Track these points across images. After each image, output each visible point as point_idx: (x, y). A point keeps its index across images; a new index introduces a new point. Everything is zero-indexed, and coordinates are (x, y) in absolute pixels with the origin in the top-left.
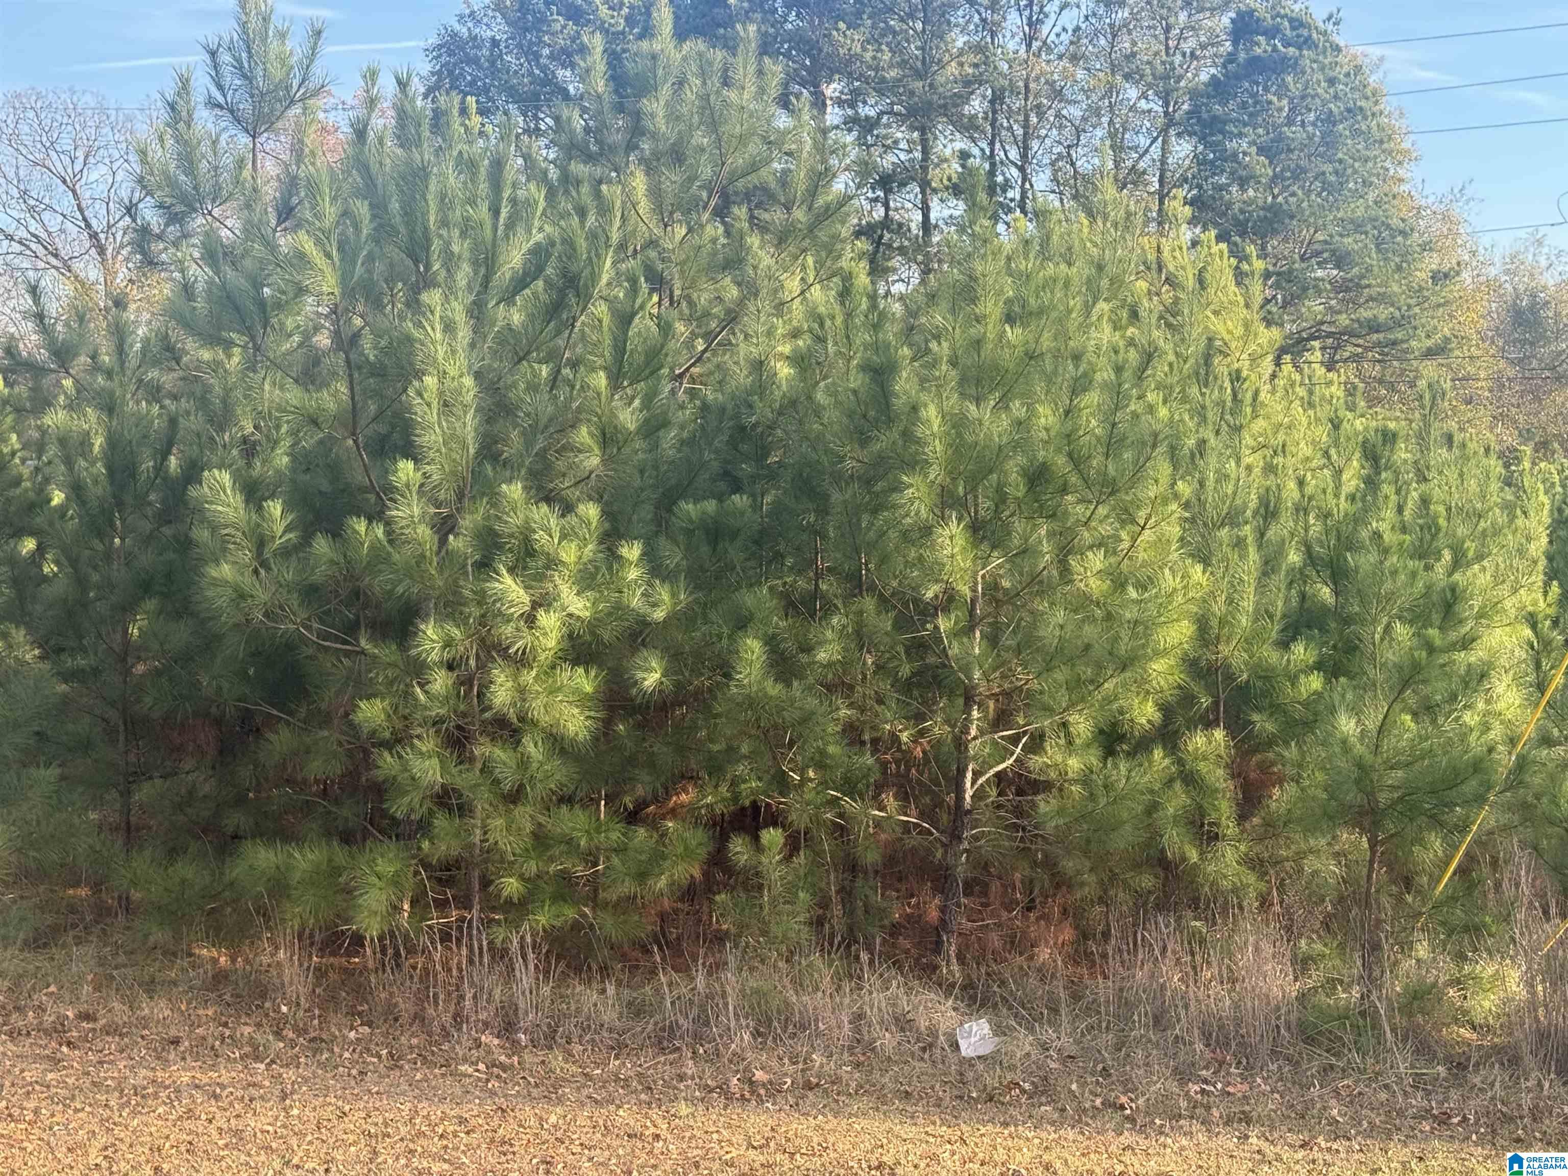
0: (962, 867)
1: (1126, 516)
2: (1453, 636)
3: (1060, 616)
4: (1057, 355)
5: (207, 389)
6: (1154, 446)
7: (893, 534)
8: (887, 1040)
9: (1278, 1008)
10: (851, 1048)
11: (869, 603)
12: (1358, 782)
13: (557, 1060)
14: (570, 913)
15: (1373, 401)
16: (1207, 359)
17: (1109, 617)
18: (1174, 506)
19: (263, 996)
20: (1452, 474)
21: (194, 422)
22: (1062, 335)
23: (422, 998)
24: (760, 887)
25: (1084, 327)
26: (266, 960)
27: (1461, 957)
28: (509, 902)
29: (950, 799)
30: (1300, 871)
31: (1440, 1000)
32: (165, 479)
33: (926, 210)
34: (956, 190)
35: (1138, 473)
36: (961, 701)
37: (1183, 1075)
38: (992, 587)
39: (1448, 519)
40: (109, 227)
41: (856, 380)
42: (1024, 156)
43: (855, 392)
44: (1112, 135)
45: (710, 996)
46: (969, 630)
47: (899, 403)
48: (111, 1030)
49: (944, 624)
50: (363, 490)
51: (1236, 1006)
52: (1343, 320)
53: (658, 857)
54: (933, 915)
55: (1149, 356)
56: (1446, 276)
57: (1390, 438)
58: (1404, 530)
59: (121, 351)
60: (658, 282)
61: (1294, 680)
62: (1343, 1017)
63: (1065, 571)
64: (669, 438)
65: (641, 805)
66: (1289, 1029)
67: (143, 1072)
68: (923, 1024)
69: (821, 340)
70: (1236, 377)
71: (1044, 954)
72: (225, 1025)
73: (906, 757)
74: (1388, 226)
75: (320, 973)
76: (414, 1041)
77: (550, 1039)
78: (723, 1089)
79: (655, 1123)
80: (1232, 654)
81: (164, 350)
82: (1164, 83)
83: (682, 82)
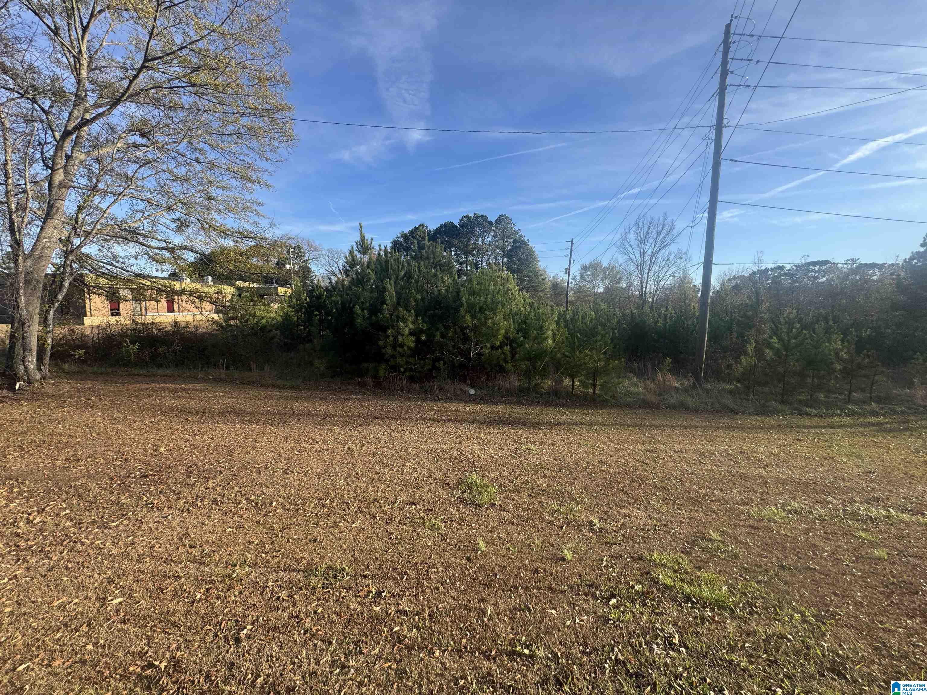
0: (470, 366)
1: (495, 314)
2: (542, 332)
3: (485, 329)
4: (484, 290)
5: (356, 294)
6: (499, 304)
7: (460, 317)
8: (459, 392)
9: (516, 387)
10: (453, 393)
11: (456, 327)
12: (528, 354)
13: (410, 395)
14: (411, 373)
15: (532, 298)
16: (508, 291)
17: (492, 329)
18: (502, 313)
19: (366, 385)
20: (543, 309)
21: (354, 299)
22: (485, 287)
23: (389, 386)
24: (440, 370)
25: (489, 286)
26: (366, 380)
27: (542, 379)
28: (402, 372)
29: (469, 356)
30: (520, 367)
31: (539, 385)
32: (350, 307)
33: (467, 268)
34: (471, 265)
35: (496, 308)
36: (470, 342)
37: (502, 397)
38: (475, 325)
39: (542, 315)
40: (342, 269)
41: (455, 294)
42: (482, 260)
44: (495, 257)
45: (432, 386)
46: (471, 331)
47: (460, 297)
48: (343, 390)
49: (468, 330)
50: (379, 309)
51: (510, 387)
52: (529, 286)
53: (425, 365)
54: (466, 374)
55: (499, 290)
56: (544, 279)
57: (533, 303)
58: (535, 317)
59: (343, 288)
61: (519, 339)
62: (525, 388)
63: (486, 322)
64: (426, 301)
65: (422, 357)
66: (517, 390)
67: (348, 396)
68: (464, 390)
69: (449, 287)
70: (512, 294)
71: (482, 379)
72: (360, 389)
73: (462, 350)
74: (535, 272)
75: (374, 382)
76: (388, 392)
77: (408, 392)
78: (434, 399)
79: (424, 404)
80: (510, 335)
81: (350, 288)
82: (503, 249)
83: (429, 248)
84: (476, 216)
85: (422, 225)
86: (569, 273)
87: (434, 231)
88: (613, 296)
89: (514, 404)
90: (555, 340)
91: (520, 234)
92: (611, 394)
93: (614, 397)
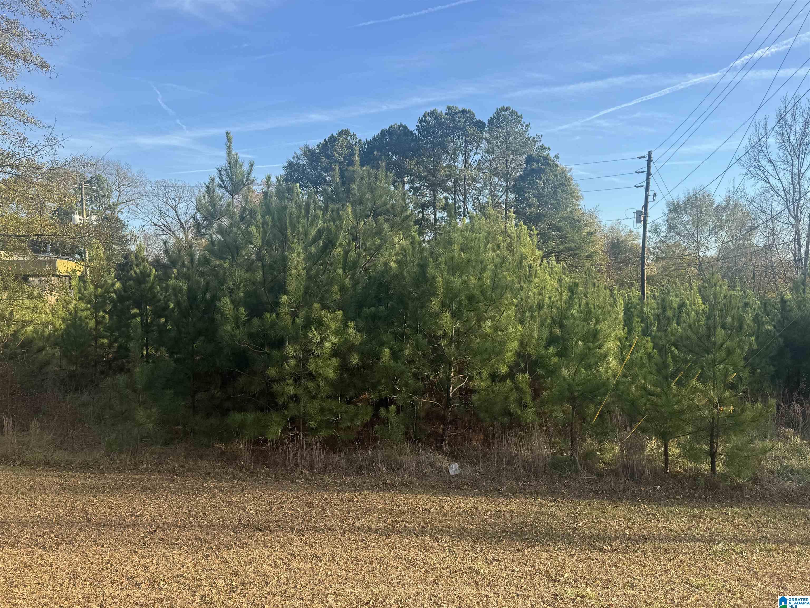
0: (449, 416)
1: (498, 309)
2: (597, 344)
3: (478, 340)
4: (476, 260)
5: (218, 273)
6: (506, 289)
7: (427, 316)
8: (427, 470)
9: (545, 459)
10: (416, 473)
11: (420, 336)
12: (568, 389)
13: (326, 477)
14: (330, 432)
15: (570, 272)
16: (521, 262)
17: (493, 340)
18: (512, 306)
19: (236, 459)
20: (595, 295)
21: (214, 283)
22: (478, 254)
23: (285, 459)
24: (388, 424)
25: (485, 251)
26: (236, 448)
27: (600, 442)
28: (312, 429)
29: (445, 395)
30: (551, 416)
31: (594, 455)
32: (205, 301)
33: (435, 215)
34: (444, 209)
35: (501, 296)
36: (448, 366)
37: (517, 480)
38: (457, 331)
39: (594, 309)
40: (186, 221)
41: (416, 269)
42: (464, 198)
43: (415, 272)
44: (491, 192)
45: (373, 457)
46: (451, 344)
47: (429, 276)
48: (189, 470)
49: (443, 343)
50: (267, 303)
51: (533, 458)
52: (561, 247)
53: (356, 415)
54: (441, 431)
55: (504, 260)
56: (592, 233)
57: (576, 285)
58: (581, 312)
59: (192, 261)
60: (355, 239)
61: (549, 359)
62: (565, 461)
63: (479, 326)
64: (359, 287)
65: (351, 398)
66: (549, 465)
67: (199, 483)
68: (438, 465)
69: (405, 256)
70: (530, 266)
71: (474, 442)
72: (224, 468)
73: (432, 383)
74: (574, 219)
75: (253, 452)
76: (283, 472)
77: (324, 471)
78: (377, 486)
79: (357, 497)
80: (530, 350)
81: (205, 261)
82: (506, 176)
83: (362, 179)
84: (451, 112)
85: (346, 132)
86: (645, 221)
87: (369, 143)
88: (740, 265)
89: (543, 495)
90: (623, 360)
91: (539, 144)
92: (749, 473)
93: (755, 480)
